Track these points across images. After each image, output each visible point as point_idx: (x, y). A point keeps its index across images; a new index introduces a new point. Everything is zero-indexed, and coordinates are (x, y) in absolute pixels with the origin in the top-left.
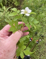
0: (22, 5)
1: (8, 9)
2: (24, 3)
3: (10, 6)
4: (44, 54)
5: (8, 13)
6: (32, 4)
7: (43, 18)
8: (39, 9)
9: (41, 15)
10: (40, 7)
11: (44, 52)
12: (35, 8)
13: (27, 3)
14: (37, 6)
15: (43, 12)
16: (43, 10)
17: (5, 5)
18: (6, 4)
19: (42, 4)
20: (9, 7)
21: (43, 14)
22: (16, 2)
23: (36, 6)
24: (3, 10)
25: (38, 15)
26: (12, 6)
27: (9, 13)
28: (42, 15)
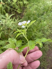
0: (24, 13)
1: (10, 16)
2: (26, 10)
3: (12, 13)
6: (35, 12)
7: (44, 26)
8: (41, 17)
9: (43, 23)
12: (37, 16)
13: (29, 11)
14: (40, 14)
15: (45, 21)
16: (45, 18)
18: (9, 11)
19: (44, 12)
22: (19, 9)
23: (38, 14)
25: (40, 23)
28: (44, 23)
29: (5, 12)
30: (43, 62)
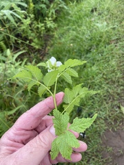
0: (49, 48)
1: (16, 56)
2: (52, 42)
3: (21, 49)
4: (97, 156)
5: (17, 64)
6: (71, 45)
7: (93, 77)
8: (85, 56)
9: (89, 69)
10: (87, 53)
11: (97, 151)
12: (77, 54)
13: (60, 43)
14: (82, 49)
15: (94, 64)
16: (93, 59)
17: (11, 46)
18: (13, 45)
19: (91, 46)
20: (20, 51)
21: (94, 68)
22: (36, 40)
23: (79, 50)
24: (6, 57)
25: (83, 70)
26: (27, 48)
27: (20, 65)
28: (92, 70)
29: (4, 46)
30: (94, 159)
